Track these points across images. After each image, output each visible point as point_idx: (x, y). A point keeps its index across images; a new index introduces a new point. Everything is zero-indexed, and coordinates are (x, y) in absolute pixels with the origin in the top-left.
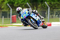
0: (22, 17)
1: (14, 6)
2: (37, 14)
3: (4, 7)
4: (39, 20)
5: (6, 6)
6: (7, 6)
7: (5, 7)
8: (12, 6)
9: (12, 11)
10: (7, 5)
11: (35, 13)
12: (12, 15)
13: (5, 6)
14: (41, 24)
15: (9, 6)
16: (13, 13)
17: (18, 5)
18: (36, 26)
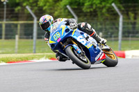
1: (82, 12)
2: (90, 33)
3: (61, 13)
4: (94, 47)
5: (65, 12)
6: (67, 11)
7: (63, 14)
8: (79, 11)
10: (67, 8)
11: (84, 30)
13: (62, 10)
15: (72, 12)
17: (92, 10)
18: (87, 62)
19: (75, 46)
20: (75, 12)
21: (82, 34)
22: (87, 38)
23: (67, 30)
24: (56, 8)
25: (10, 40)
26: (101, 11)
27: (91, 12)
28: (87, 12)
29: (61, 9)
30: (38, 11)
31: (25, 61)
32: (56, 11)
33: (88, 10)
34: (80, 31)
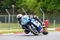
0: (23, 23)
3: (37, 12)
4: (40, 26)
5: (39, 11)
6: (40, 11)
7: (38, 12)
9: (45, 15)
12: (45, 20)
14: (42, 30)
15: (42, 11)
16: (46, 18)
17: (51, 10)
18: (37, 33)
19: (32, 26)
20: (44, 11)
21: (35, 21)
22: (37, 23)
23: (29, 19)
24: (35, 10)
25: (15, 23)
26: (55, 11)
27: (50, 11)
28: (49, 11)
29: (37, 10)
30: (28, 11)
31: (22, 32)
32: (35, 11)
33: (49, 10)
34: (34, 20)
